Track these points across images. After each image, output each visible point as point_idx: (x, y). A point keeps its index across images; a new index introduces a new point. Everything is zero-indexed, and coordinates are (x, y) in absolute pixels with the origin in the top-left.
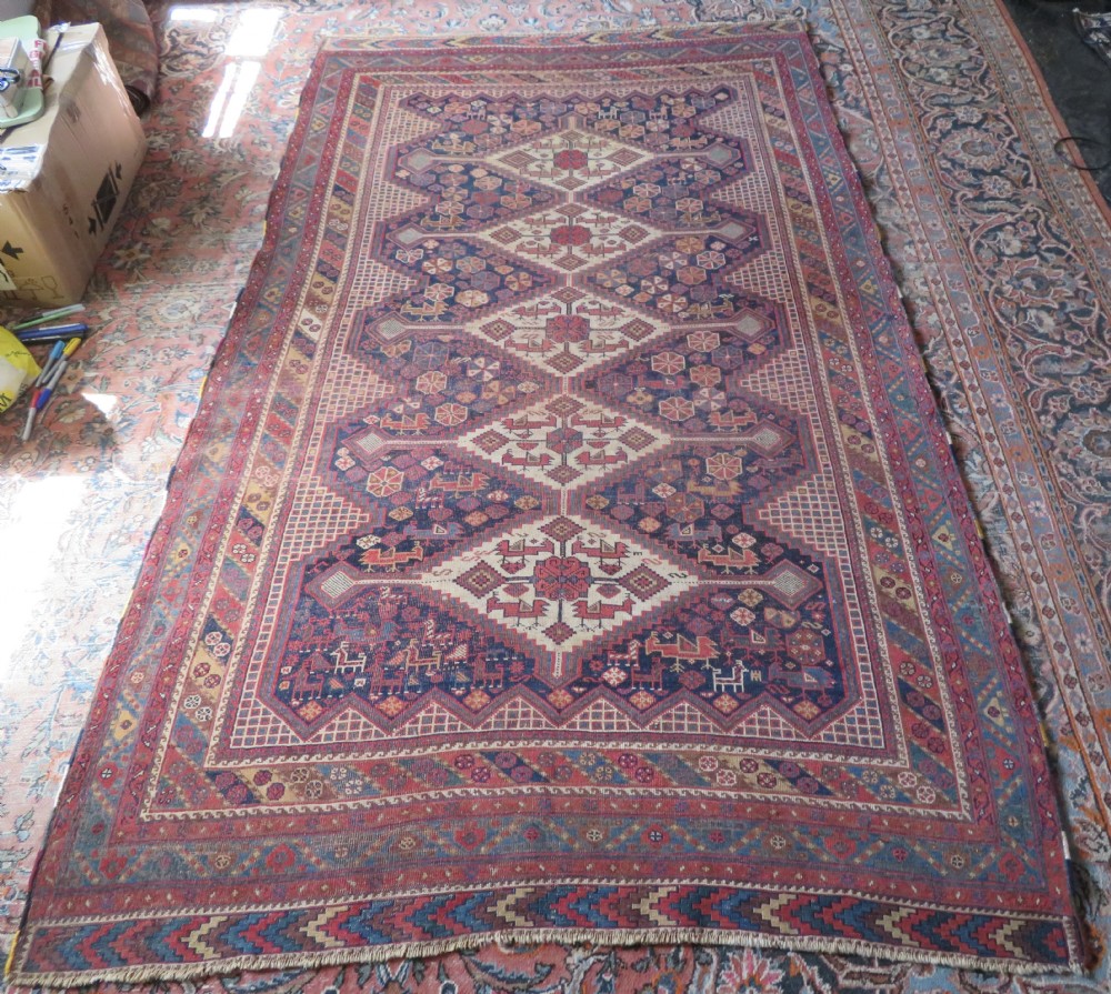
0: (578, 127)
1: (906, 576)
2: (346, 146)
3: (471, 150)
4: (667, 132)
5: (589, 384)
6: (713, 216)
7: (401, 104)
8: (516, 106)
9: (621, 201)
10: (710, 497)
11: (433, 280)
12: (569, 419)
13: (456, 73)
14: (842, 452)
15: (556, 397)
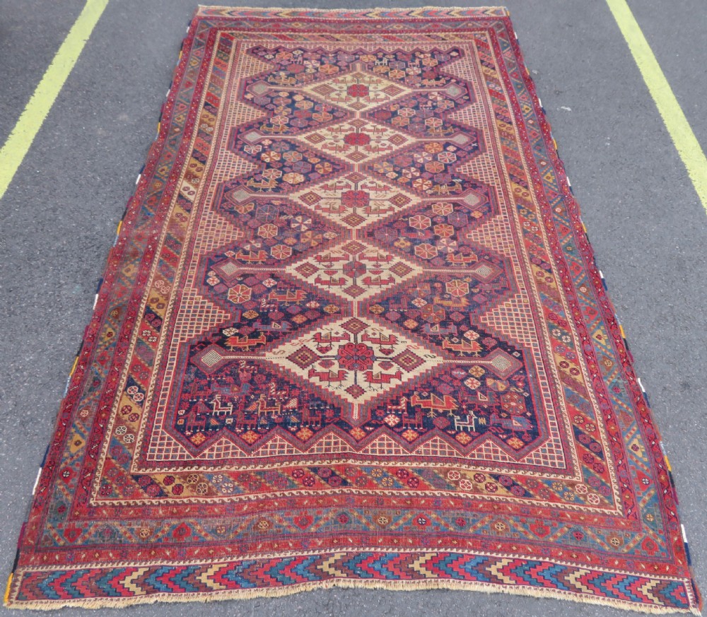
0: (362, 70)
1: (576, 361)
2: (212, 77)
3: (293, 82)
4: (419, 75)
5: (370, 234)
7: (248, 51)
8: (322, 56)
9: (390, 119)
10: (449, 307)
11: (268, 166)
12: (357, 256)
13: (283, 33)
14: (533, 281)
15: (348, 241)
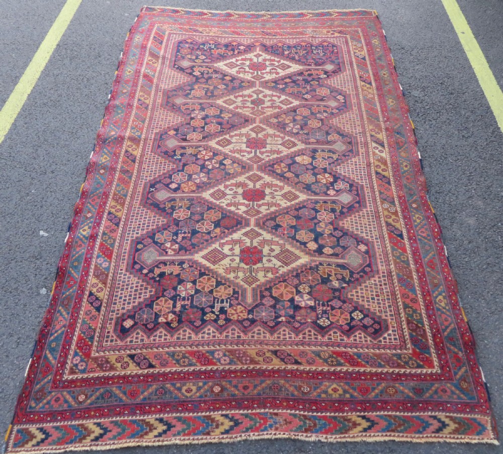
6: (170, 206)
7: (387, 329)
9: (223, 218)
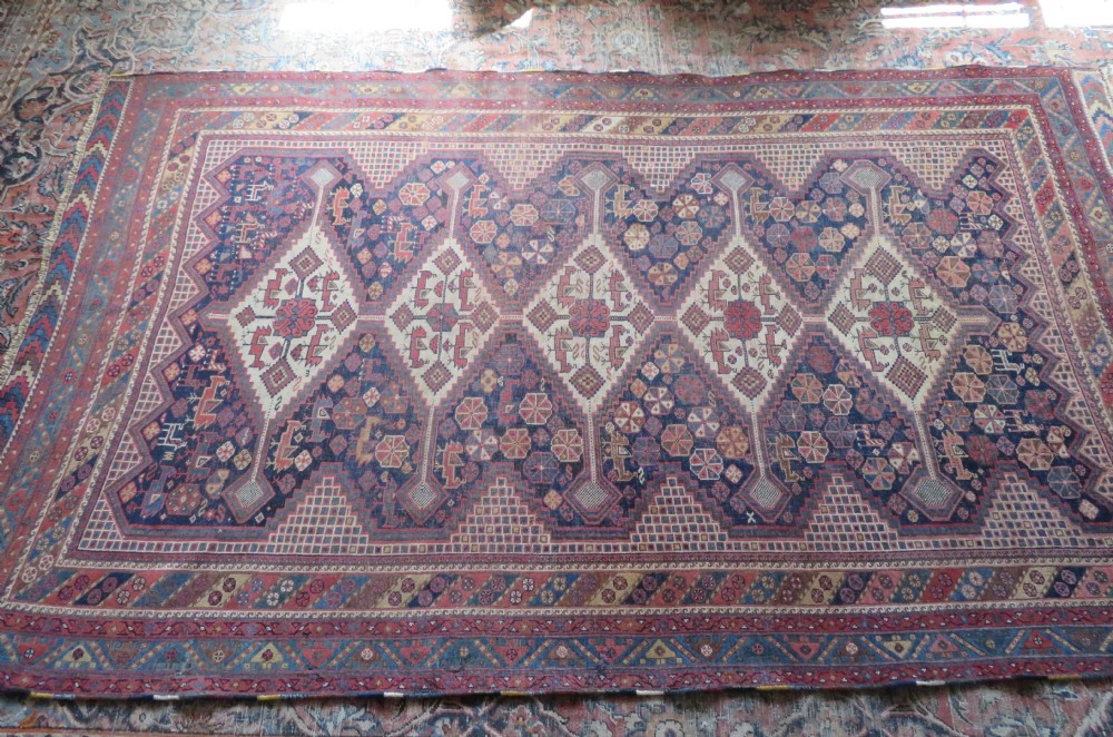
0: (966, 326)
1: (231, 605)
3: (896, 221)
4: (976, 430)
5: (511, 337)
6: (794, 474)
8: (998, 260)
9: (812, 371)
10: (357, 435)
11: (664, 205)
12: (468, 321)
13: (1059, 197)
15: (497, 310)
